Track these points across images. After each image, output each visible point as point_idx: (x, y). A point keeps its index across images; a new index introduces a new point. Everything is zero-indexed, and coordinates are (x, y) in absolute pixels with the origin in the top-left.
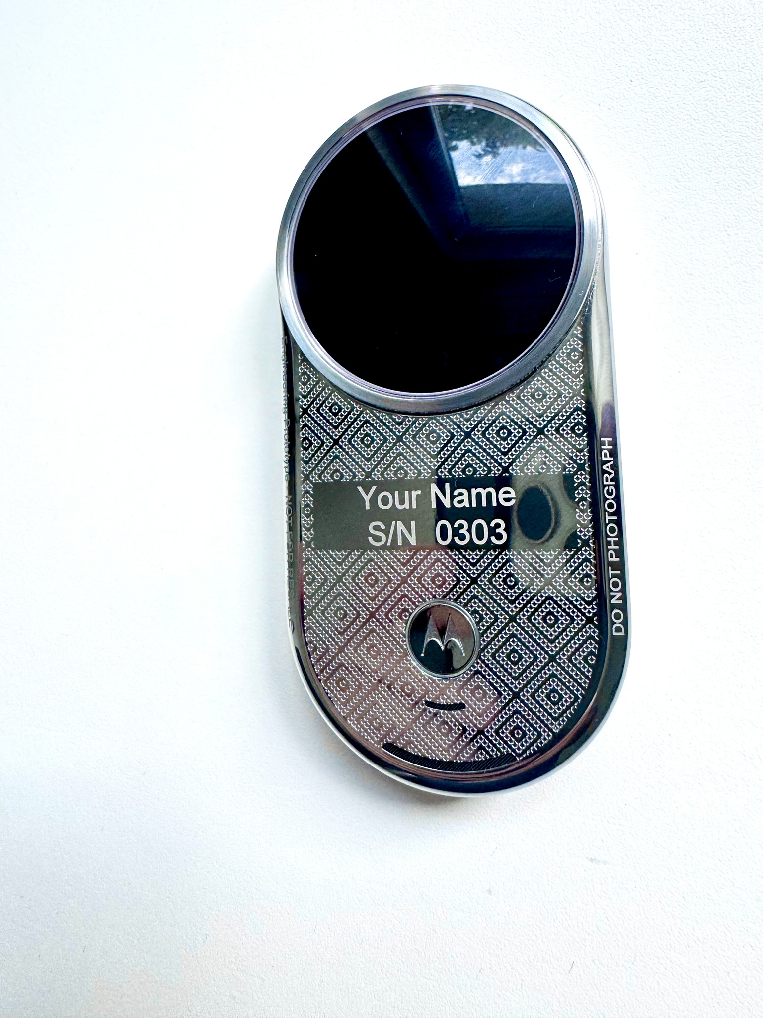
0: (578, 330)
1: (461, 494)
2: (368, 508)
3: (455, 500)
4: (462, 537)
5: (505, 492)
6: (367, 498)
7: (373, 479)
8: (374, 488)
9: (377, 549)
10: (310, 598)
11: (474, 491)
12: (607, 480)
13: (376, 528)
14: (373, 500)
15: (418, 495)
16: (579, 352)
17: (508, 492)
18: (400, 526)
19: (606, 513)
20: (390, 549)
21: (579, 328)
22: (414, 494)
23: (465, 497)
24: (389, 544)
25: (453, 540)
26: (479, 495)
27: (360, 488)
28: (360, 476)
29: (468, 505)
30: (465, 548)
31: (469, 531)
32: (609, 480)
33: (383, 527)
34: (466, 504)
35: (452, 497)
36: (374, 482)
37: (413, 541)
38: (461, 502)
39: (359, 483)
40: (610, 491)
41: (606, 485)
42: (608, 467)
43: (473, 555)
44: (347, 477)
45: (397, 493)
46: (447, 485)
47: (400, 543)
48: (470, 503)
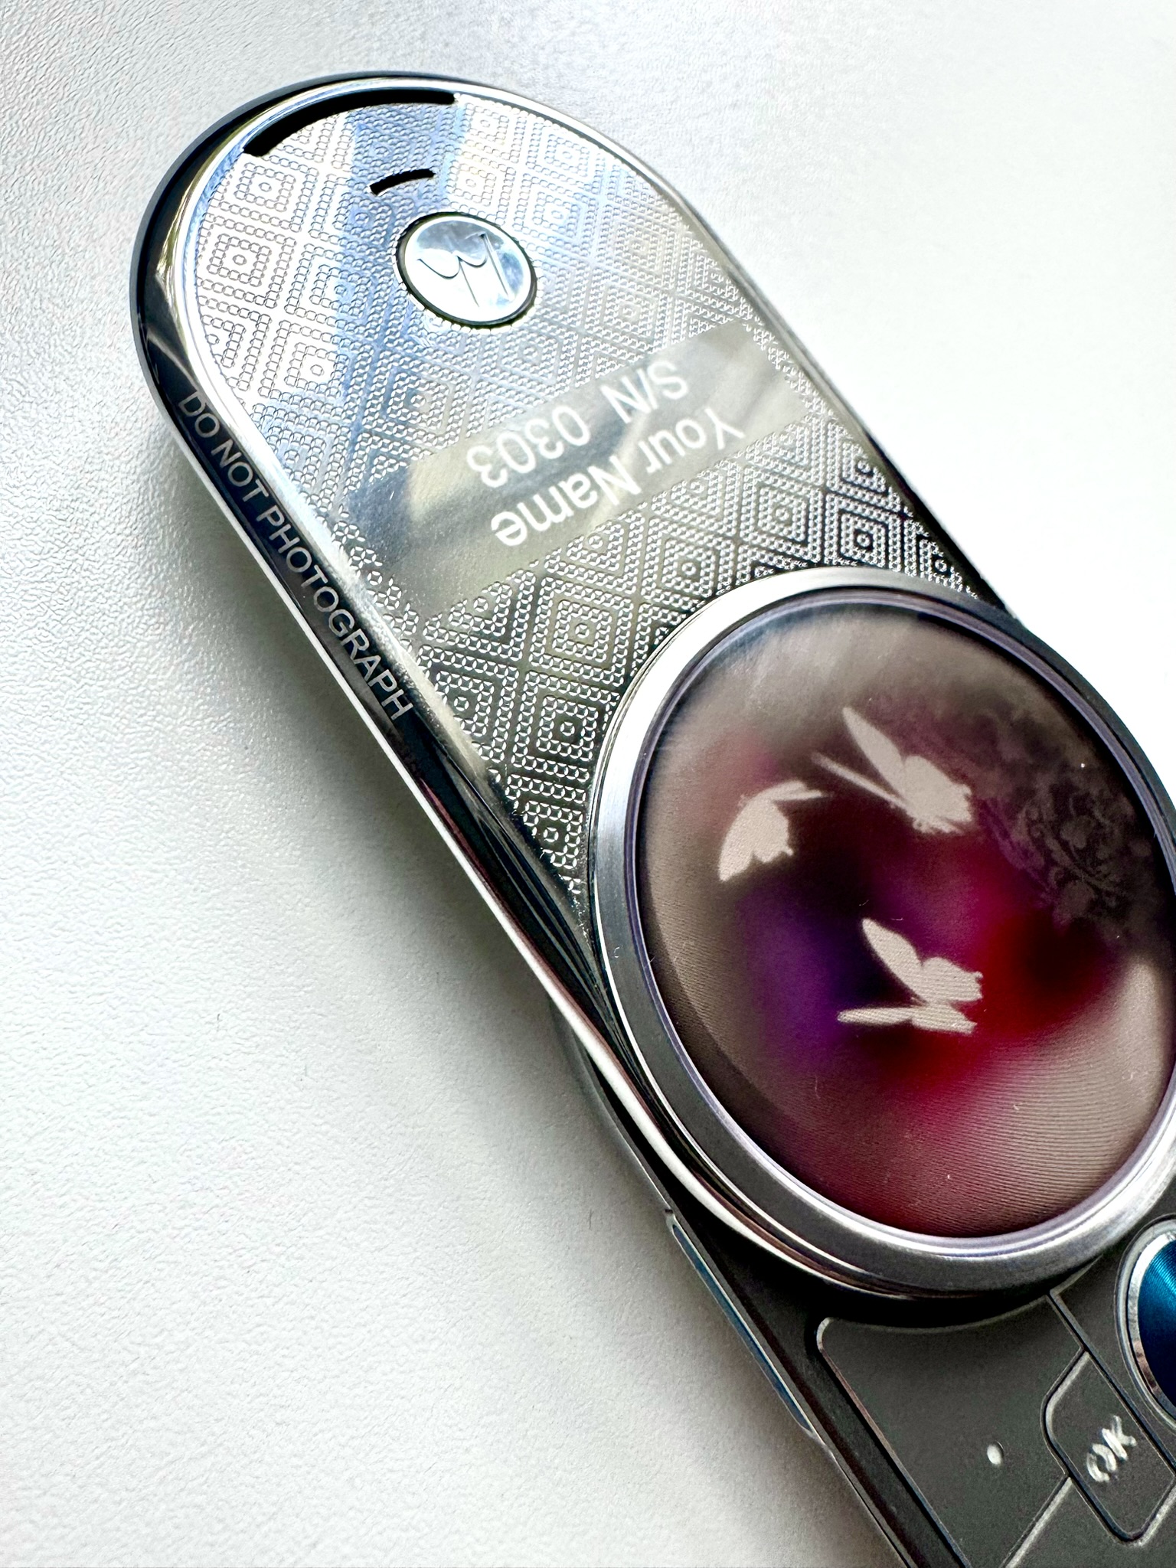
0: (575, 888)
1: (585, 497)
3: (587, 484)
4: (537, 431)
5: (518, 533)
6: (720, 425)
8: (721, 446)
11: (567, 512)
12: (359, 638)
14: (708, 426)
16: (547, 846)
17: (511, 536)
19: (325, 581)
21: (577, 892)
23: (575, 496)
25: (549, 420)
26: (556, 510)
27: (739, 434)
29: (562, 484)
31: (534, 447)
32: (355, 643)
33: (668, 394)
34: (567, 485)
35: (595, 487)
36: (727, 455)
38: (577, 485)
40: (341, 625)
41: (355, 628)
42: (371, 663)
44: (770, 446)
48: (561, 490)
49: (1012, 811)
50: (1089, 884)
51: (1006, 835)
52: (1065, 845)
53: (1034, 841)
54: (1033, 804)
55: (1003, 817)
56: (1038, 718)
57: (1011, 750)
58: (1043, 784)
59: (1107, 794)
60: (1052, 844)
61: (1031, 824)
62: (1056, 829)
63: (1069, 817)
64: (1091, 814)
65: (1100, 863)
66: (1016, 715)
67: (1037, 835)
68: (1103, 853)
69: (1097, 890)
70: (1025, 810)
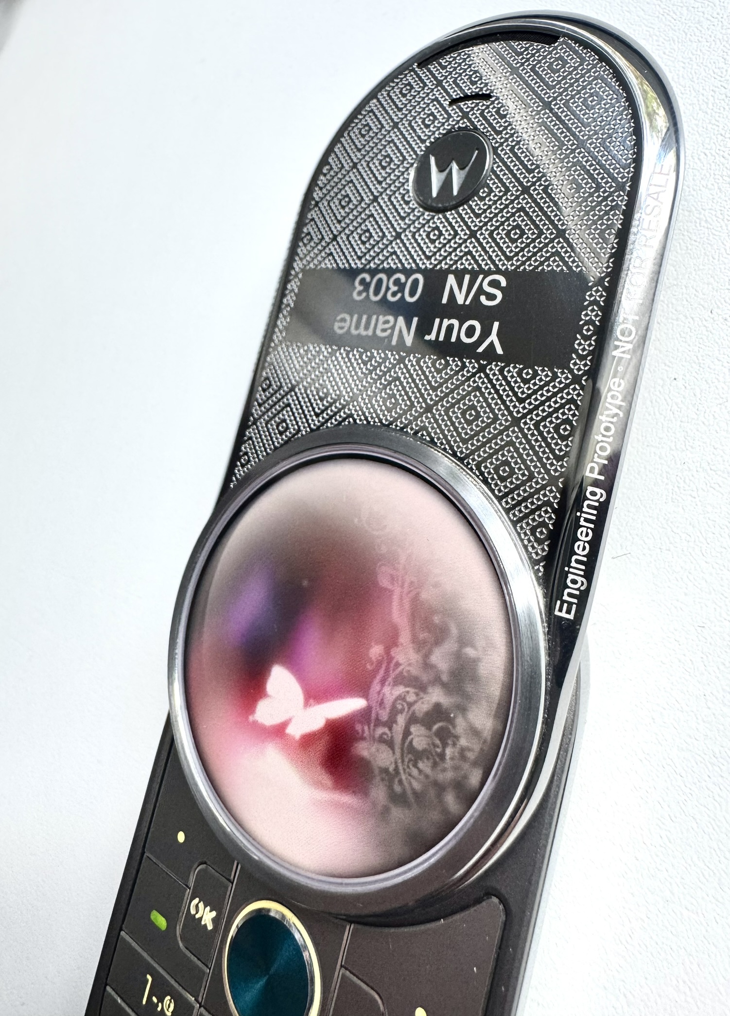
1: (384, 330)
2: (496, 325)
3: (391, 324)
4: (397, 282)
5: (343, 328)
6: (494, 337)
7: (478, 362)
8: (480, 350)
9: (498, 271)
10: (617, 206)
11: (369, 332)
13: (491, 297)
14: (486, 333)
15: (429, 334)
17: (340, 328)
18: (460, 299)
20: (482, 271)
22: (432, 337)
23: (380, 327)
24: (481, 277)
25: (407, 279)
26: (367, 327)
27: (499, 351)
28: (494, 368)
29: (381, 317)
30: (397, 271)
31: (388, 289)
33: (483, 299)
34: (382, 319)
35: (393, 328)
36: (478, 357)
37: (451, 280)
38: (386, 322)
39: (498, 358)
43: (392, 263)
44: (512, 370)
45: (453, 339)
46: (394, 342)
47: (467, 278)
48: (377, 320)
49: (400, 680)
50: (396, 763)
51: (383, 682)
52: (407, 733)
53: (394, 706)
54: (417, 695)
55: (393, 675)
56: (483, 670)
57: (441, 659)
58: (436, 696)
59: (471, 756)
60: (401, 720)
61: (402, 698)
62: (413, 720)
63: (429, 728)
64: (445, 745)
65: (415, 766)
66: (470, 652)
67: (399, 707)
68: (424, 765)
69: (396, 769)
70: (408, 689)
